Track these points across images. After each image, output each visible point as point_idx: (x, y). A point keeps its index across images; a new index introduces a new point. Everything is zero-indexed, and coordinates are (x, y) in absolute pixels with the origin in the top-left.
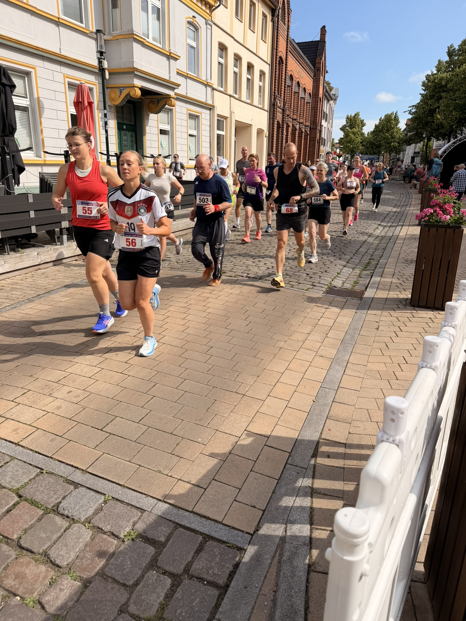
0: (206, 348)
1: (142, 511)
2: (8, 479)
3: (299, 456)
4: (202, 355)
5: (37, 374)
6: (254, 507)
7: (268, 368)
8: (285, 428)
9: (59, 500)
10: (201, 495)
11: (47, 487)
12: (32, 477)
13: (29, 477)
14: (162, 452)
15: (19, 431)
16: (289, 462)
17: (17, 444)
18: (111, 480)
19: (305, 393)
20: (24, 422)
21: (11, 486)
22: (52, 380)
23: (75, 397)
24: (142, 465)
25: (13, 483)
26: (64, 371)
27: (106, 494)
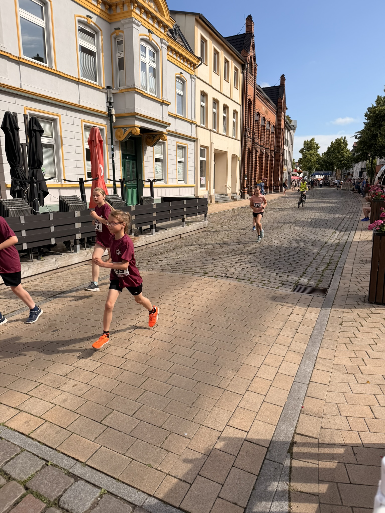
0: (191, 343)
1: (134, 506)
2: (17, 471)
3: (276, 451)
4: (188, 350)
5: (49, 368)
6: (236, 504)
7: (246, 362)
8: (262, 423)
9: (61, 493)
10: (187, 490)
11: (51, 479)
12: (39, 469)
13: (35, 469)
14: (152, 446)
15: (30, 423)
16: (267, 457)
17: (28, 436)
18: (107, 473)
19: (280, 388)
20: (35, 414)
21: (20, 478)
22: (60, 374)
23: (79, 390)
24: (135, 458)
25: (22, 475)
26: (71, 365)
27: (102, 488)
